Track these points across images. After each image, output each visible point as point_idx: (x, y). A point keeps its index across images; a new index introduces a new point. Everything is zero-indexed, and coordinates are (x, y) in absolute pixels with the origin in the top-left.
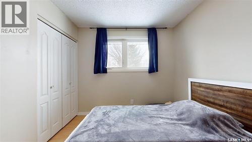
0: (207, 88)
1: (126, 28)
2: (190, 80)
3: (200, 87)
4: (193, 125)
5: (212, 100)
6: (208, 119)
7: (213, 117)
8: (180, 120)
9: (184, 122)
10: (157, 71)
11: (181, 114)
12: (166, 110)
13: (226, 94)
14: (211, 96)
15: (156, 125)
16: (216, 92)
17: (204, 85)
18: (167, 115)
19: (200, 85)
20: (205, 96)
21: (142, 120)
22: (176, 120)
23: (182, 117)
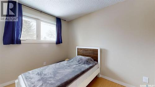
0: (84, 50)
1: (41, 12)
2: (77, 47)
3: (81, 50)
4: (84, 64)
5: (85, 54)
6: (88, 60)
7: (88, 59)
8: (79, 64)
9: (81, 64)
10: (62, 43)
11: (79, 61)
12: (72, 62)
13: (89, 51)
14: (85, 52)
15: (74, 68)
16: (87, 51)
17: (82, 49)
18: (74, 63)
19: (81, 49)
20: (83, 53)
21: (66, 69)
22: (78, 64)
23: (80, 62)
